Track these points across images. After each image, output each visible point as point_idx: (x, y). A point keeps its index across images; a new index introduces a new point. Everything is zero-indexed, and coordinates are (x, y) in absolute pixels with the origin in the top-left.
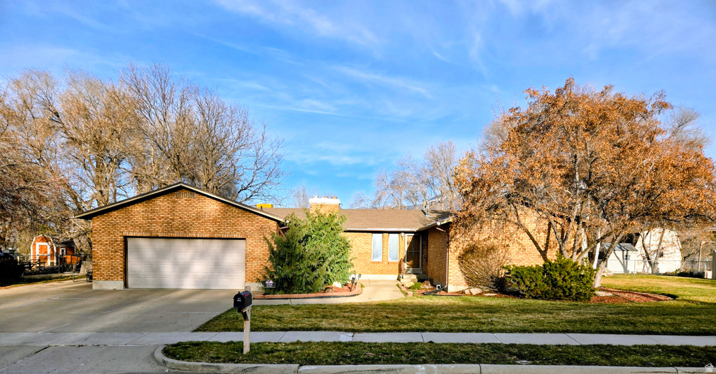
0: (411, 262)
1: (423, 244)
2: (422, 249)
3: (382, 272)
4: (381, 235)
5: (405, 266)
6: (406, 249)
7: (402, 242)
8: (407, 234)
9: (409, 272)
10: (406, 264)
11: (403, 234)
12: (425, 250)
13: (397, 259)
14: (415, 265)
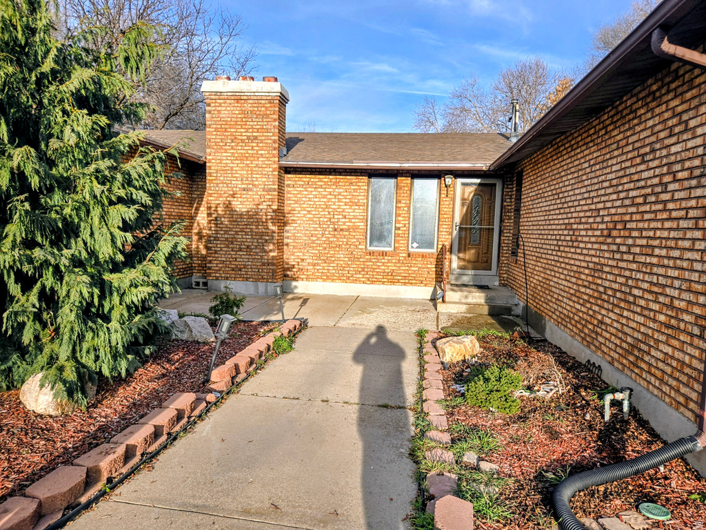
0: (470, 254)
1: (502, 207)
2: (502, 221)
3: (392, 279)
4: (392, 181)
5: (454, 262)
6: (457, 219)
7: (446, 202)
8: (460, 181)
9: (465, 279)
10: (454, 258)
11: (449, 180)
12: (509, 223)
13: (430, 245)
14: (481, 263)
